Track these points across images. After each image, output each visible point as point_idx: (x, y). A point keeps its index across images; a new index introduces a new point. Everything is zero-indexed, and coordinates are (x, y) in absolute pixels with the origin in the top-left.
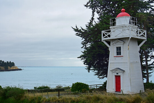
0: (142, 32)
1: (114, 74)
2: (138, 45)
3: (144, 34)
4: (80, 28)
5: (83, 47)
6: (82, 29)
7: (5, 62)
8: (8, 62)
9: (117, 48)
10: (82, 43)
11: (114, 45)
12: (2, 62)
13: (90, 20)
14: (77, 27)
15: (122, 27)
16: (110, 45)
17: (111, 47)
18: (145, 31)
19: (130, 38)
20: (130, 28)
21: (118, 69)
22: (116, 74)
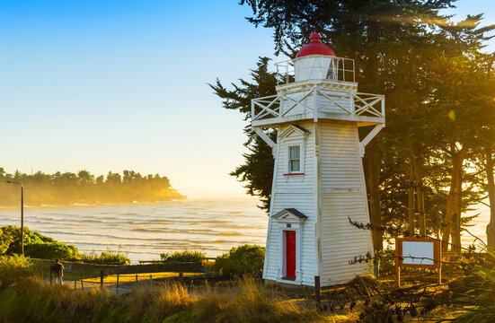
1: (281, 225)
2: (361, 141)
4: (230, 89)
5: (249, 142)
6: (238, 89)
7: (143, 176)
8: (150, 176)
10: (247, 131)
11: (285, 141)
12: (136, 176)
13: (259, 64)
14: (220, 85)
15: (304, 86)
16: (275, 141)
17: (278, 145)
18: (381, 98)
19: (316, 120)
20: (315, 93)
21: (289, 213)
22: (285, 227)
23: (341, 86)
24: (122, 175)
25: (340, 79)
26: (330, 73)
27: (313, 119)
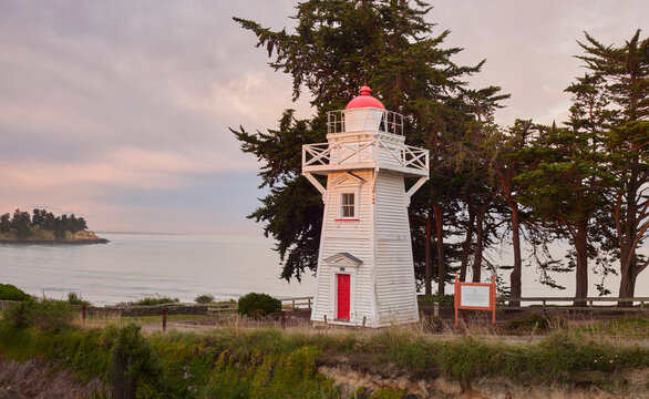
0: (417, 155)
1: (333, 269)
2: (406, 191)
3: (422, 159)
4: (252, 132)
5: (264, 185)
6: (260, 133)
7: (56, 217)
9: (345, 196)
10: (262, 173)
11: (337, 188)
12: (47, 215)
15: (359, 137)
16: (325, 186)
17: (328, 191)
18: (426, 153)
19: (377, 170)
20: (377, 144)
21: (343, 257)
22: (338, 271)
23: (393, 139)
24: (32, 214)
25: (390, 131)
26: (382, 125)
27: (373, 169)
